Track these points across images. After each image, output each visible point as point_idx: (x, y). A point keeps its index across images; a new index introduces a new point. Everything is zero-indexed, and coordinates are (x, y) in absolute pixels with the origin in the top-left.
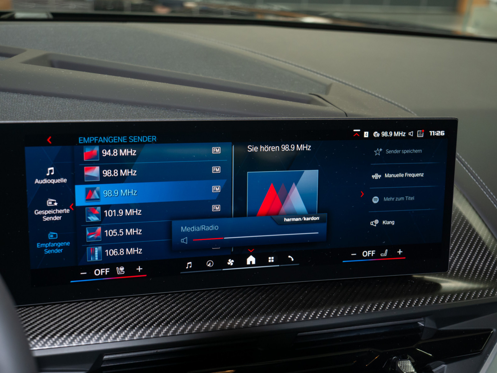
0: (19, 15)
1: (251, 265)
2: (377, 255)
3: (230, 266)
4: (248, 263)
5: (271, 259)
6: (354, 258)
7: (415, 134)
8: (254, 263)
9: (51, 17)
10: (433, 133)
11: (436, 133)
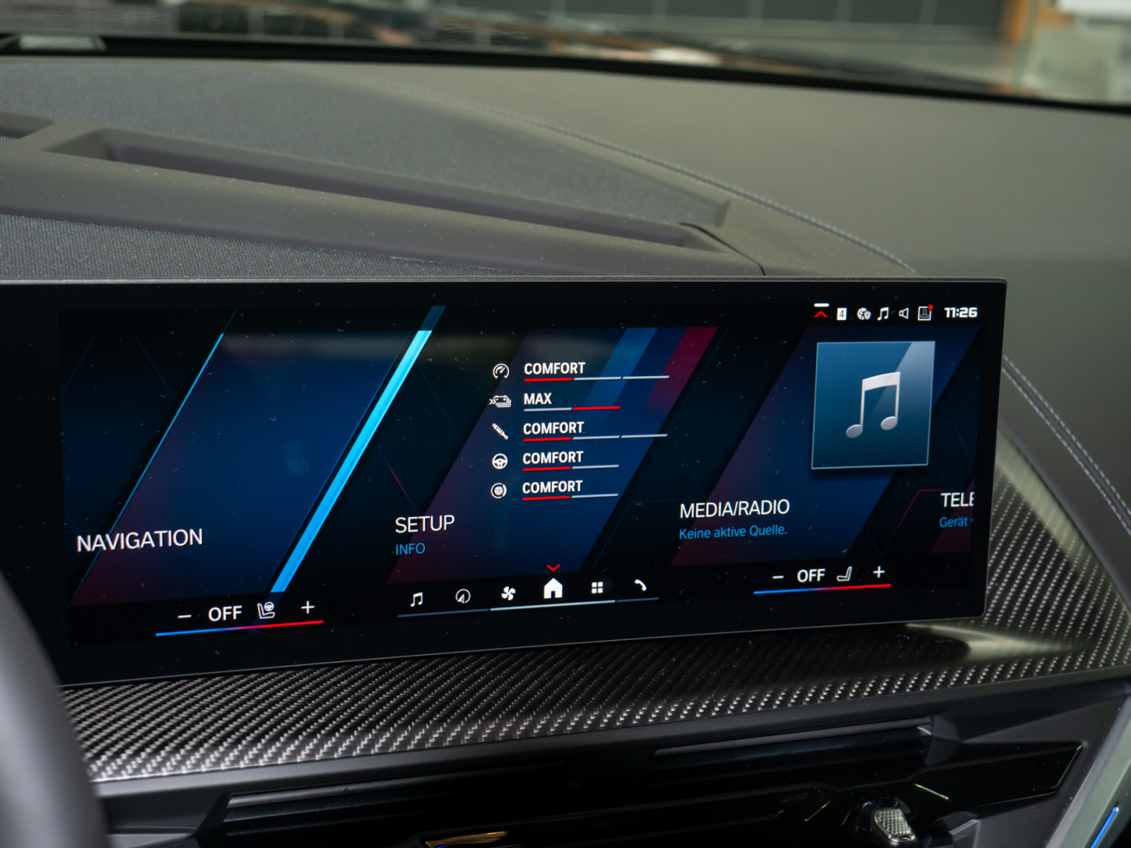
0: (29, 41)
1: (553, 599)
2: (829, 579)
3: (506, 602)
4: (547, 595)
5: (597, 587)
6: (778, 584)
7: (913, 314)
8: (559, 595)
9: (101, 46)
10: (951, 312)
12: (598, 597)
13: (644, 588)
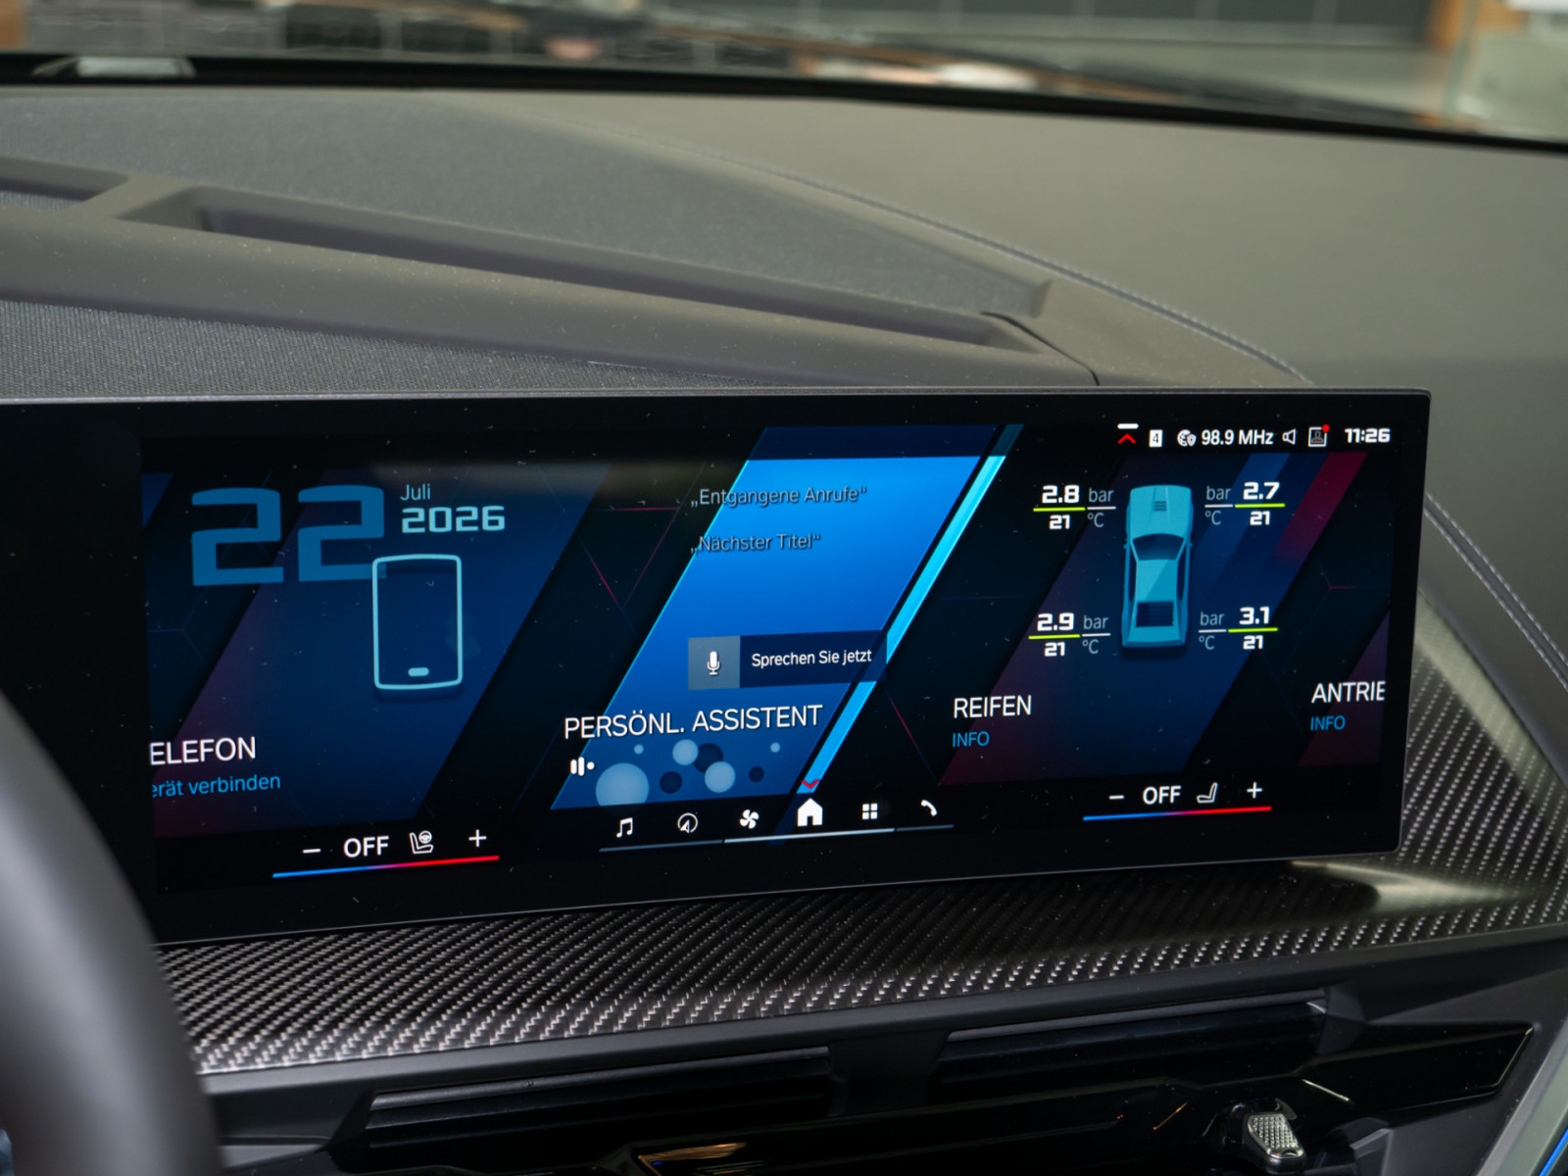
0: (90, 65)
1: (810, 827)
2: (1186, 800)
5: (870, 811)
6: (1117, 807)
7: (1302, 437)
8: (818, 821)
9: (188, 70)
10: (1353, 434)
11: (1365, 436)
12: (870, 824)
13: (934, 812)
